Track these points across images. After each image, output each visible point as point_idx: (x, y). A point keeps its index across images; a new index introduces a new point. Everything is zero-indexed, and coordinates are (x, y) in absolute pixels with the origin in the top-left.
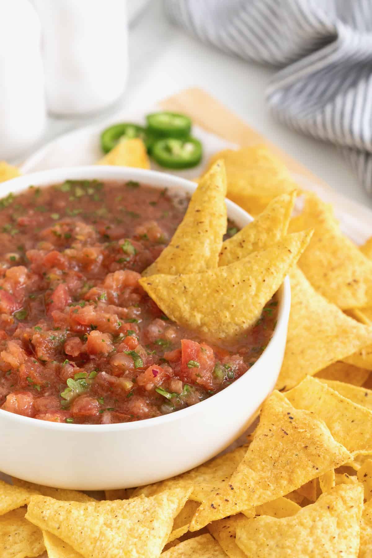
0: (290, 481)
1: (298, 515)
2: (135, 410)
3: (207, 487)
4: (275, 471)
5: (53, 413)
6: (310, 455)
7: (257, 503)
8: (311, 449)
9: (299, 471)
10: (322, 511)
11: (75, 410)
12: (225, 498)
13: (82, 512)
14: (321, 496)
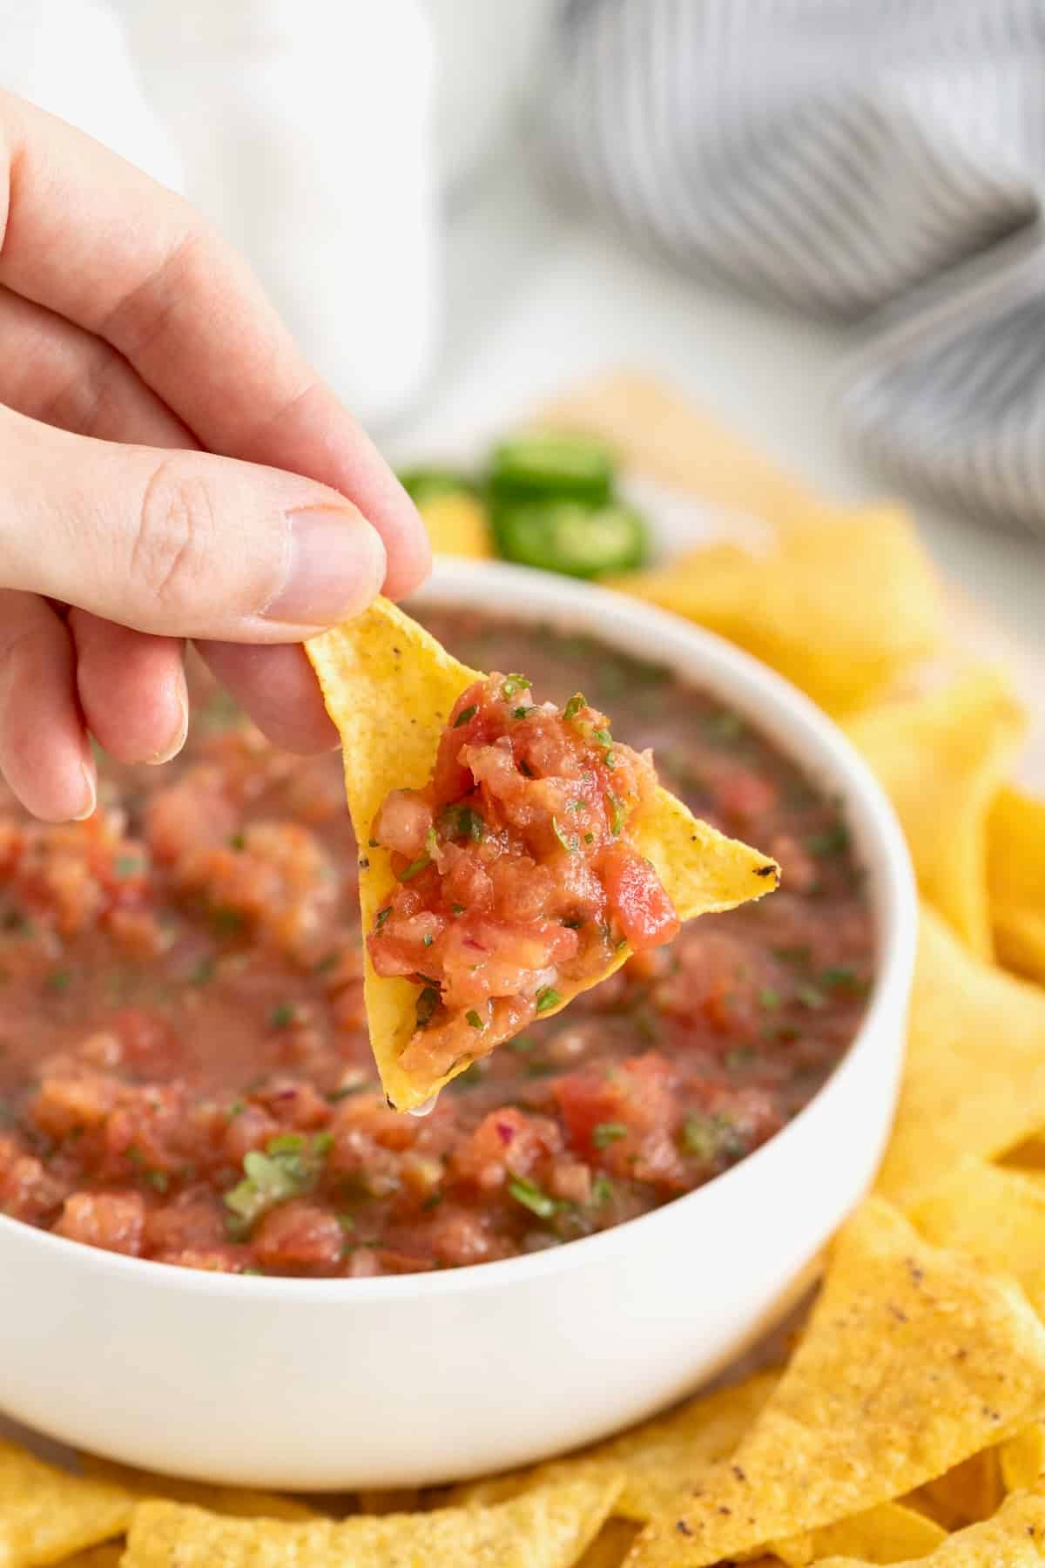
0: (917, 1454)
1: (940, 1552)
2: (449, 1245)
3: (663, 1478)
4: (869, 1427)
5: (203, 1251)
6: (974, 1380)
7: (817, 1519)
8: (978, 1360)
9: (942, 1425)
10: (1012, 1543)
11: (269, 1244)
12: (720, 1503)
13: (291, 1549)
14: (1008, 1499)
